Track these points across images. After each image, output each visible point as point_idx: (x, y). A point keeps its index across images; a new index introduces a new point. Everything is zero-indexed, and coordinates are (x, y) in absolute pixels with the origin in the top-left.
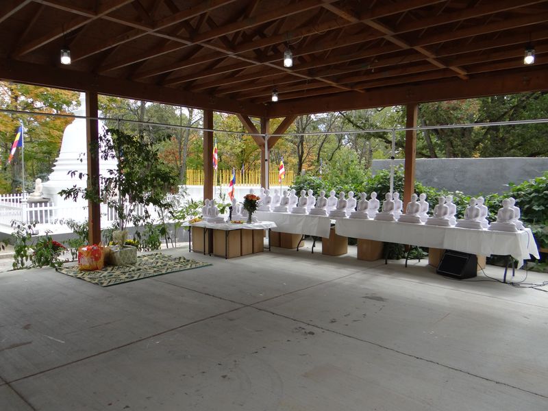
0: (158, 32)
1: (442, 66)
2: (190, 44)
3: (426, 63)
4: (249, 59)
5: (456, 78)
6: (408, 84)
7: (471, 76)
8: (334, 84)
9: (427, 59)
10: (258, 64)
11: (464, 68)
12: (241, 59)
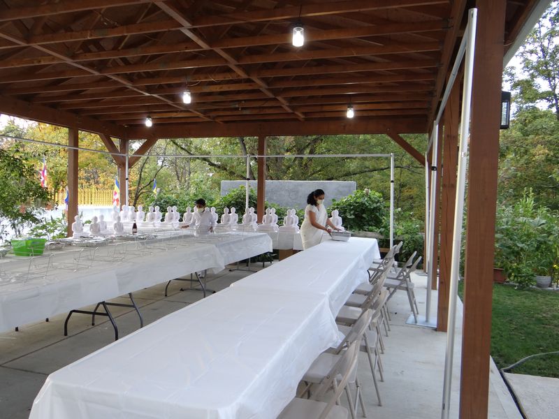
0: (76, 63)
1: (290, 111)
2: (96, 74)
3: (281, 107)
4: (142, 90)
5: (297, 120)
6: (259, 120)
7: (306, 120)
8: (201, 115)
9: (283, 106)
10: (147, 94)
11: (304, 114)
12: (135, 89)
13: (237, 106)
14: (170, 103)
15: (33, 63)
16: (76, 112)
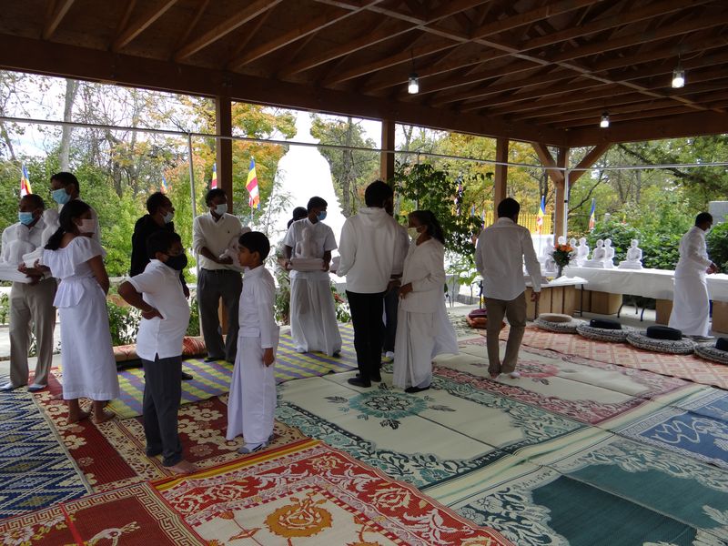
0: (523, 53)
2: (545, 63)
4: (603, 77)
8: (688, 103)
10: (609, 82)
12: (594, 78)
14: (642, 90)
15: (470, 62)
16: (508, 117)
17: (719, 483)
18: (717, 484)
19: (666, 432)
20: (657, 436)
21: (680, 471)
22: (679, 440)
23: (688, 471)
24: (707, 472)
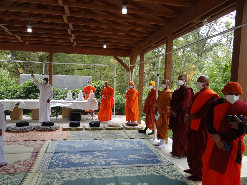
1: (72, 42)
8: (19, 39)
9: (71, 39)
13: (45, 36)
14: (6, 30)
17: (85, 176)
18: (85, 177)
19: (54, 163)
20: (54, 167)
21: (72, 178)
22: (61, 165)
23: (74, 176)
24: (79, 173)
